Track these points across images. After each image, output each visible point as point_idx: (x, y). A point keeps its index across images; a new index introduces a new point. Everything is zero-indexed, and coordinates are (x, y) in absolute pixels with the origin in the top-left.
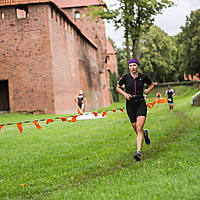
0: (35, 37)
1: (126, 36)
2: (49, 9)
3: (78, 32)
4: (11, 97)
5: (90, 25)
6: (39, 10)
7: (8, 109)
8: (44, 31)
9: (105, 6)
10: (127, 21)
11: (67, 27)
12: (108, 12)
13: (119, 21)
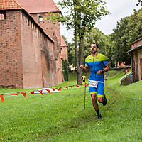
0: (10, 33)
1: (75, 35)
2: (21, 14)
3: (41, 30)
5: (49, 26)
6: (14, 14)
8: (17, 29)
9: (60, 13)
10: (76, 24)
11: (33, 27)
12: (62, 17)
13: (70, 24)
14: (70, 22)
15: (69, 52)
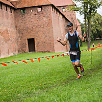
0: (45, 19)
1: (85, 18)
2: (51, 7)
3: (64, 17)
4: (36, 45)
5: (69, 14)
6: (47, 8)
7: (35, 51)
8: (49, 17)
9: (75, 5)
10: (85, 12)
11: (59, 15)
12: (77, 8)
13: (82, 12)
14: (81, 10)
15: (82, 28)
